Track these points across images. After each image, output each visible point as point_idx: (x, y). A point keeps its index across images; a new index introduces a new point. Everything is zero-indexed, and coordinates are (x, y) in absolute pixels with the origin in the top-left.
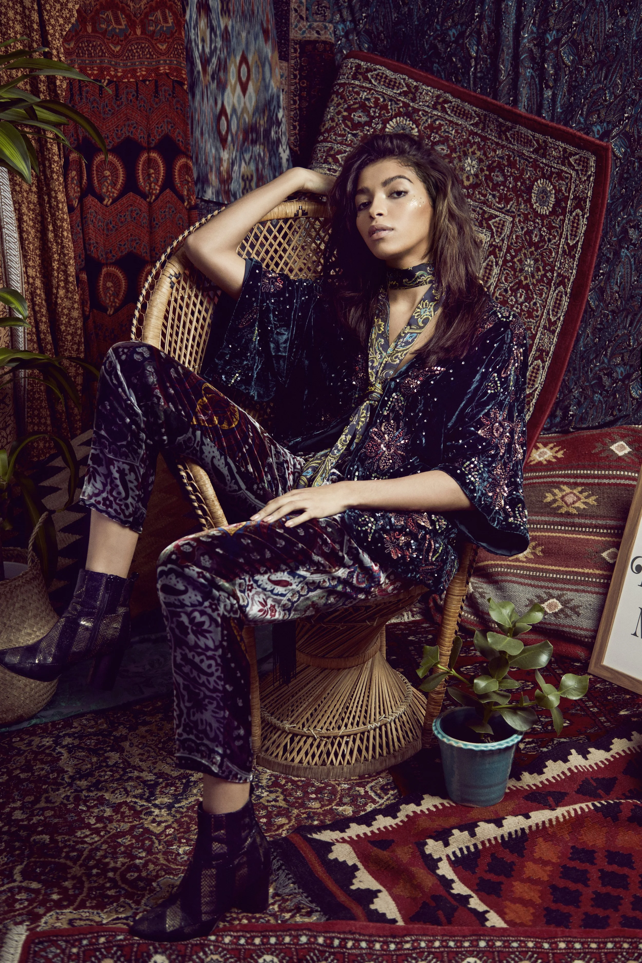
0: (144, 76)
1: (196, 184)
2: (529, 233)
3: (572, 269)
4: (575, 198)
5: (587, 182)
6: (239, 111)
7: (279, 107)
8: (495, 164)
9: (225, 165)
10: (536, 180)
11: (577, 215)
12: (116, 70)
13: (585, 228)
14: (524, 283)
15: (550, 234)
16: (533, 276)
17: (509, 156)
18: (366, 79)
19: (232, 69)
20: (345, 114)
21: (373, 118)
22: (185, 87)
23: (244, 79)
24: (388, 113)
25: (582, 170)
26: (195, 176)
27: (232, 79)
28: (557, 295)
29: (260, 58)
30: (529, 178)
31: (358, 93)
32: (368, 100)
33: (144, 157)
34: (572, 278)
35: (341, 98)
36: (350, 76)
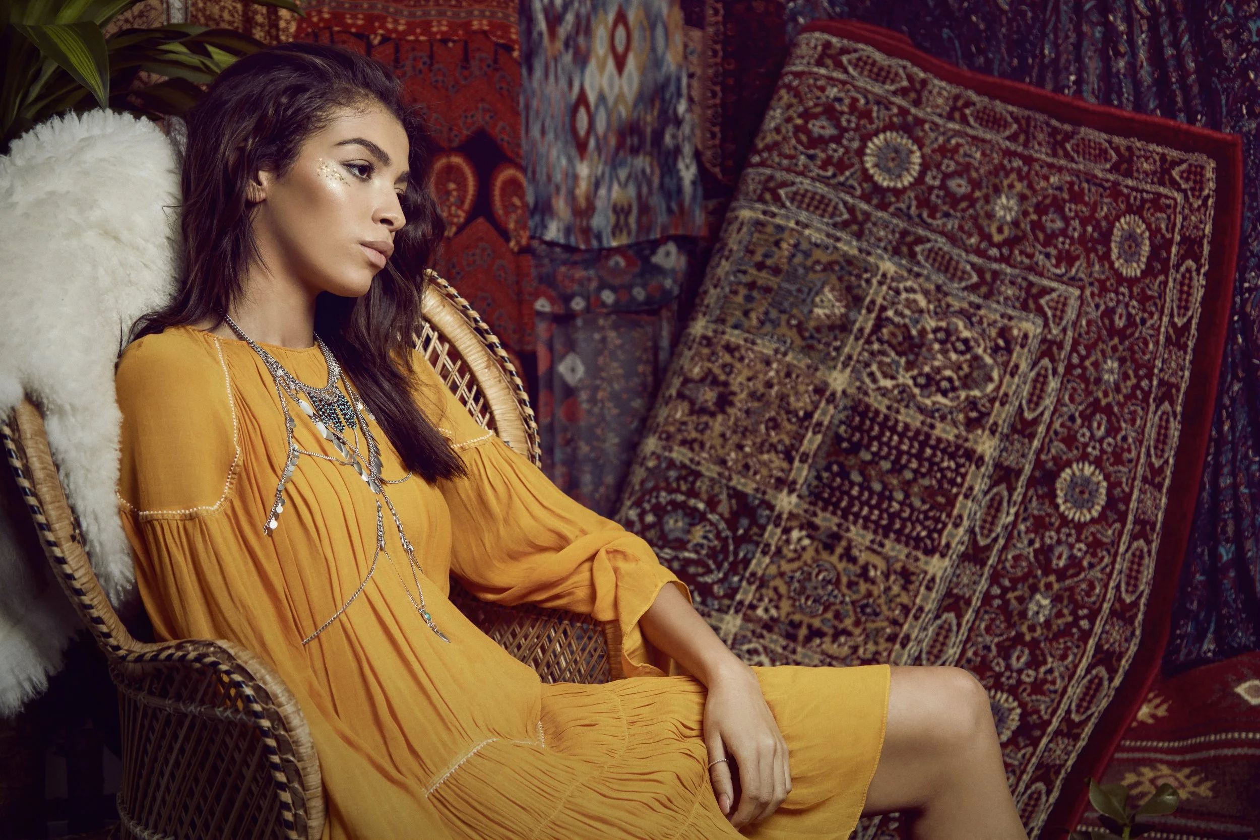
0: (443, 33)
1: (532, 213)
2: (1109, 313)
3: (1182, 370)
4: (1185, 239)
5: (1202, 210)
6: (611, 101)
7: (679, 95)
8: (1048, 201)
9: (583, 188)
10: (1118, 218)
11: (1188, 270)
12: (396, 22)
13: (1201, 292)
14: (1103, 402)
15: (1144, 311)
16: (1118, 389)
17: (1071, 184)
18: (839, 65)
19: (601, 33)
20: (799, 122)
21: (846, 130)
22: (516, 54)
23: (620, 49)
24: (871, 122)
25: (1193, 189)
26: (530, 199)
27: (600, 47)
28: (1161, 419)
29: (648, 14)
30: (1106, 217)
31: (822, 89)
32: (839, 100)
33: (440, 163)
34: (1183, 387)
35: (795, 96)
36: (812, 61)
